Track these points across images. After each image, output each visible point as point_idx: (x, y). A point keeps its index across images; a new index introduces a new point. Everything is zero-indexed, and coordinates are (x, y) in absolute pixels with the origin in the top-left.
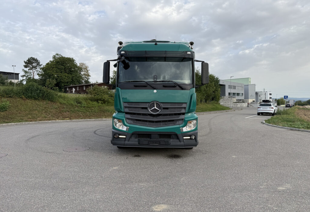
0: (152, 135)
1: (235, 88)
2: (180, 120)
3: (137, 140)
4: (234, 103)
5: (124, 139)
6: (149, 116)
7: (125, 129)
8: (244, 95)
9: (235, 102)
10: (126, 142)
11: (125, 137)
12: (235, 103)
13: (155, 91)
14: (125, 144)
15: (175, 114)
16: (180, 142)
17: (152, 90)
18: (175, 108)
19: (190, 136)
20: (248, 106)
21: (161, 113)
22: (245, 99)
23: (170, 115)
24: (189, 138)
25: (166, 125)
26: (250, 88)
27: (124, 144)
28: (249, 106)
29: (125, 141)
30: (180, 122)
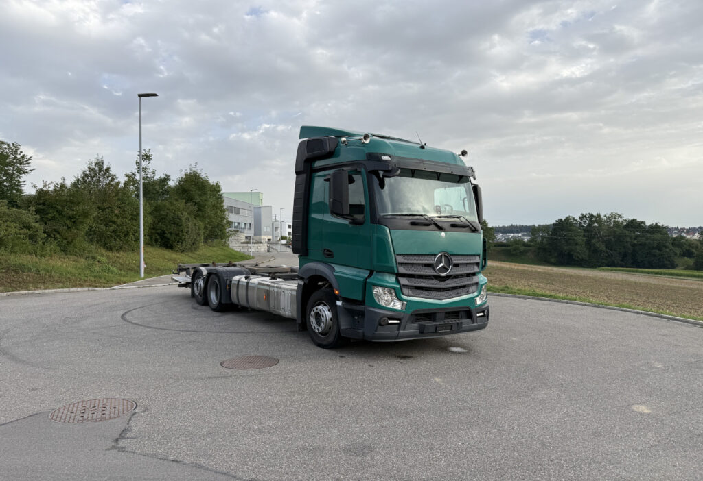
0: (437, 315)
1: (238, 213)
2: (473, 284)
3: (416, 325)
4: (242, 243)
5: (397, 326)
6: (434, 281)
7: (398, 306)
8: (253, 226)
9: (243, 241)
10: (401, 331)
11: (398, 322)
12: (245, 245)
13: (443, 234)
14: (400, 335)
15: (468, 275)
16: (473, 322)
17: (438, 232)
18: (467, 264)
19: (483, 312)
20: (268, 251)
21: (451, 273)
22: (255, 235)
23: (462, 276)
24: (482, 314)
25: (458, 294)
26: (263, 212)
27: (398, 336)
28: (271, 250)
29: (398, 330)
30: (474, 288)
